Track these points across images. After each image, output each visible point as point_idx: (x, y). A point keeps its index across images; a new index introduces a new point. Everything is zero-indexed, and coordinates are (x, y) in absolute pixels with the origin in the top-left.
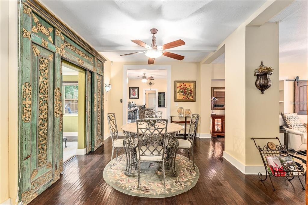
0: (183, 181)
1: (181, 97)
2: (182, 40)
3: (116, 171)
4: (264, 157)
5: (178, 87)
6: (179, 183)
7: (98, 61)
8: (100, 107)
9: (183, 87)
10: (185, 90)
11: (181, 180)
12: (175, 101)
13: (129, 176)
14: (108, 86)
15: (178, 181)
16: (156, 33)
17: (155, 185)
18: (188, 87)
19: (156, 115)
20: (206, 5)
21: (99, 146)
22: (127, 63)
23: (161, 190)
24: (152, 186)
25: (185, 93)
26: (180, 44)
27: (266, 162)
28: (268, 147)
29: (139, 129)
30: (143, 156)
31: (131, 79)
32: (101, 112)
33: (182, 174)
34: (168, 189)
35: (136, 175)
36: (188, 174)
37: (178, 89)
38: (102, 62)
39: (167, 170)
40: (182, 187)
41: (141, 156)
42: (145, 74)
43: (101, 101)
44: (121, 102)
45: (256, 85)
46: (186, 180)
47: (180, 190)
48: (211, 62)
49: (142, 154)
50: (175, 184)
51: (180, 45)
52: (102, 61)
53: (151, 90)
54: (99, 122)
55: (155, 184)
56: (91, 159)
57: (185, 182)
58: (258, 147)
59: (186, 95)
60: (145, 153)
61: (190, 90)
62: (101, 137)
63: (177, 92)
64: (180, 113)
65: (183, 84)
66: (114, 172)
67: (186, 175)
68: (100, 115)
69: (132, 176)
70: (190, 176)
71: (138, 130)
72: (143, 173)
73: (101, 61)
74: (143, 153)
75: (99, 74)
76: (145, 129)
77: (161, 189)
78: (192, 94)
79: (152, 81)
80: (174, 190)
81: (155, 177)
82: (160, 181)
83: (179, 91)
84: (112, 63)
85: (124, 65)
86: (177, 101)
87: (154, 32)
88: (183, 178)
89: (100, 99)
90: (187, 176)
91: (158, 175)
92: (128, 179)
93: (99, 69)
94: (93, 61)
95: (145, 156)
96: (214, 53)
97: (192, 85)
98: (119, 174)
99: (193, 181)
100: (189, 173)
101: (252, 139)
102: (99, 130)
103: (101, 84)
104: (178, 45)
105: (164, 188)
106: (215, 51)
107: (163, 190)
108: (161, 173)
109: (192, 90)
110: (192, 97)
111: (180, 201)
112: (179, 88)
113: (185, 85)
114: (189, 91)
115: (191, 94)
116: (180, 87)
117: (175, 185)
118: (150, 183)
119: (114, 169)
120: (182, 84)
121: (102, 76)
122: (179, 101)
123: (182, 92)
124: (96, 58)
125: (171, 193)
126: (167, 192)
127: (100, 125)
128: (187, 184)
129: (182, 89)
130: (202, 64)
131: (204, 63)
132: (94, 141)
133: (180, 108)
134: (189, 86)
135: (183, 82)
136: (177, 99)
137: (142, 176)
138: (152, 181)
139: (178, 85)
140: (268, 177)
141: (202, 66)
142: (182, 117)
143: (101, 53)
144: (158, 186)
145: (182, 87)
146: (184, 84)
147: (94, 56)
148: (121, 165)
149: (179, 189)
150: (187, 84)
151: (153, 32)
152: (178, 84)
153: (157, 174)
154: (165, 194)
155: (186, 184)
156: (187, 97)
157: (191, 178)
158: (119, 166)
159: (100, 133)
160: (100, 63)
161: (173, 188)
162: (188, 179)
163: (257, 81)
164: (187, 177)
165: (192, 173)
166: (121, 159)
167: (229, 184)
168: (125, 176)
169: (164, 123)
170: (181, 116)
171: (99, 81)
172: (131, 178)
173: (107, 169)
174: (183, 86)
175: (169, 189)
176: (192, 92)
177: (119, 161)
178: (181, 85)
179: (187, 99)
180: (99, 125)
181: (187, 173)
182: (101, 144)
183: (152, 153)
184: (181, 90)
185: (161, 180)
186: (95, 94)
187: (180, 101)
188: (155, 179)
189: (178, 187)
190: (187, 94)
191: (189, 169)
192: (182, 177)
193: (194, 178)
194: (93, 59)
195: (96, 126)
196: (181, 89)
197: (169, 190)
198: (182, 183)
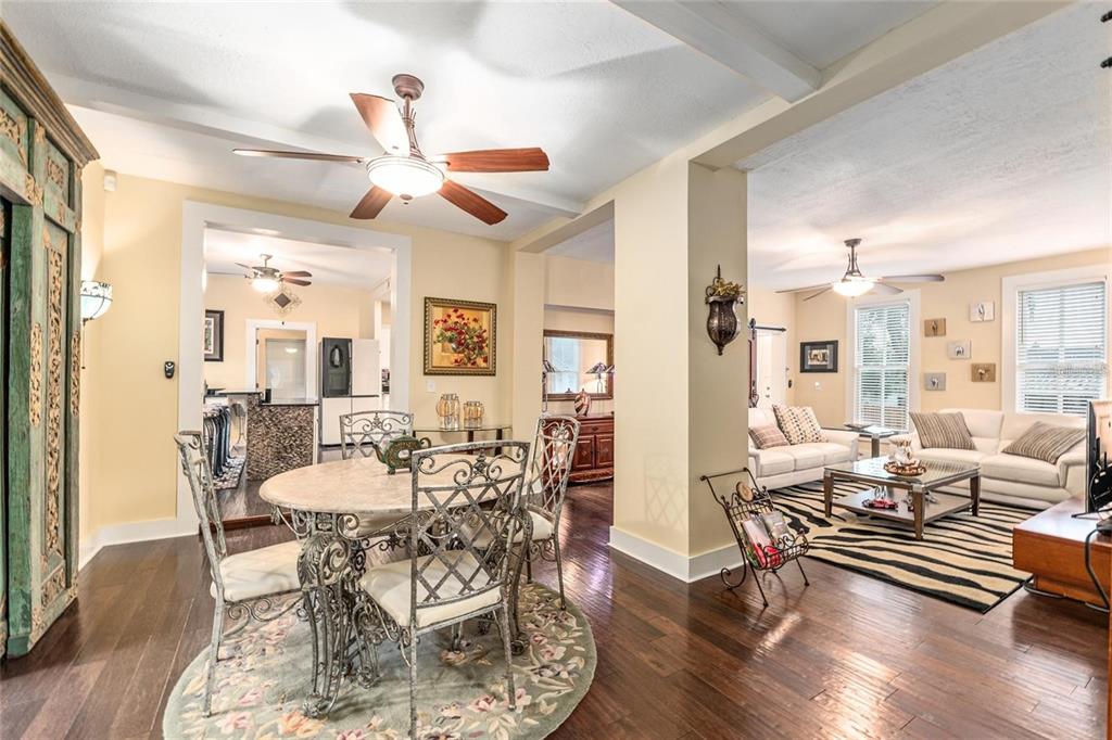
0: (555, 661)
1: (448, 357)
2: (544, 150)
3: (247, 714)
4: (738, 524)
5: (437, 322)
6: (548, 673)
7: (52, 148)
8: (60, 399)
9: (456, 323)
10: (461, 333)
11: (547, 656)
12: (425, 374)
13: (335, 717)
14: (95, 292)
15: (538, 665)
16: (418, 96)
17: (471, 712)
18: (472, 325)
19: (387, 428)
20: (623, 59)
21: (57, 615)
22: (204, 195)
23: (504, 723)
24: (463, 720)
25: (462, 345)
26: (528, 163)
27: (742, 536)
28: (738, 494)
29: (421, 495)
30: (432, 605)
31: (218, 274)
32: (61, 432)
33: (536, 633)
34: (525, 707)
35: (365, 702)
36: (553, 629)
37: (438, 330)
38: (70, 160)
39: (480, 638)
40: (566, 681)
41: (418, 612)
42: (269, 257)
43: (61, 371)
44: (169, 377)
45: (710, 330)
46: (560, 653)
47: (569, 695)
48: (542, 250)
49: (427, 599)
50: (535, 679)
51: (531, 167)
52: (73, 152)
53: (284, 327)
54: (54, 487)
55: (469, 707)
56: (26, 702)
57: (564, 661)
58: (722, 501)
59: (463, 352)
60: (438, 592)
61: (479, 336)
62: (63, 562)
63: (435, 339)
64: (448, 417)
65: (456, 311)
66: (236, 725)
67: (549, 635)
68: (58, 444)
69: (345, 712)
70: (565, 634)
71: (415, 496)
72: (391, 680)
73: (64, 154)
74: (433, 593)
75: (57, 219)
76: (450, 489)
77: (505, 720)
78: (486, 349)
79: (293, 291)
80: (549, 702)
81: (451, 681)
82: (480, 690)
83: (442, 334)
84: (109, 178)
85: (188, 199)
86: (435, 374)
87: (412, 91)
88: (549, 647)
89: (60, 358)
90: (555, 638)
91: (457, 668)
92: (334, 730)
93: (55, 192)
94: (24, 141)
95: (440, 604)
96: (570, 221)
97: (485, 317)
98: (274, 728)
99: (583, 650)
100: (554, 624)
101: (704, 478)
102: (52, 528)
103: (63, 279)
104: (521, 167)
105: (512, 710)
106: (577, 215)
107: (510, 718)
108: (463, 655)
109: (485, 335)
110: (485, 360)
111: (588, 734)
112: (441, 325)
113: (461, 316)
114: (476, 339)
115: (481, 348)
116: (445, 321)
117: (540, 682)
118: (447, 713)
119: (225, 712)
120: (451, 311)
121: (69, 234)
122: (439, 374)
123: (451, 340)
124: (40, 132)
125: (546, 719)
126: (531, 721)
127: (57, 498)
128: (574, 666)
129: (450, 329)
130: (520, 250)
131: (526, 249)
132: (28, 598)
133: (445, 398)
134: (475, 320)
135: (457, 305)
136: (434, 365)
137: (396, 696)
138: (449, 702)
139: (438, 313)
140: (749, 569)
141: (520, 259)
142: (452, 431)
143: (78, 114)
144: (483, 710)
145: (450, 323)
146: (459, 313)
147: (29, 116)
148: (253, 679)
149: (563, 693)
150: (468, 314)
151: (404, 89)
152: (435, 309)
153: (450, 665)
154: (527, 732)
155: (571, 667)
156: (469, 359)
157: (572, 641)
158: (246, 685)
159: (58, 545)
160: (61, 161)
161: (541, 699)
162: (565, 649)
163: (711, 317)
164: (557, 639)
165: (566, 623)
166: (237, 647)
167: (674, 624)
168: (310, 724)
169: (518, 456)
170: (450, 427)
171: (52, 258)
172: (346, 720)
173: (186, 727)
174: (454, 318)
175: (530, 705)
176: (483, 341)
177: (232, 664)
178: (449, 316)
179: (469, 365)
180: (52, 500)
181: (549, 628)
182: (66, 600)
183: (467, 584)
184: (449, 334)
185: (480, 686)
186: (34, 329)
187: (443, 374)
188: (455, 688)
189: (557, 688)
190: (467, 347)
191: (549, 611)
192: (544, 646)
193: (580, 637)
194: (24, 128)
195: (38, 509)
196: (447, 330)
197: (532, 709)
198: (555, 666)
